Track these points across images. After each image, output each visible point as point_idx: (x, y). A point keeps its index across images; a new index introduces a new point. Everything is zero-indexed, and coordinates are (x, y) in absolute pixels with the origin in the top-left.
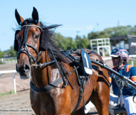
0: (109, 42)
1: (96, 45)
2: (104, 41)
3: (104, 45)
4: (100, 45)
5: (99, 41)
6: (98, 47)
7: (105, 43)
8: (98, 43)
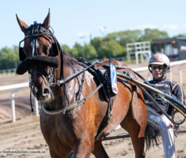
0: (149, 47)
1: (134, 51)
2: (142, 45)
3: (143, 50)
4: (139, 50)
5: (138, 46)
6: (137, 53)
7: (144, 47)
8: (137, 48)
